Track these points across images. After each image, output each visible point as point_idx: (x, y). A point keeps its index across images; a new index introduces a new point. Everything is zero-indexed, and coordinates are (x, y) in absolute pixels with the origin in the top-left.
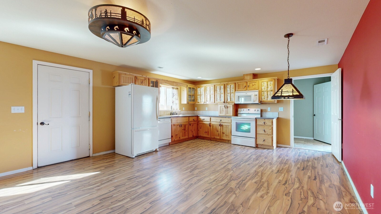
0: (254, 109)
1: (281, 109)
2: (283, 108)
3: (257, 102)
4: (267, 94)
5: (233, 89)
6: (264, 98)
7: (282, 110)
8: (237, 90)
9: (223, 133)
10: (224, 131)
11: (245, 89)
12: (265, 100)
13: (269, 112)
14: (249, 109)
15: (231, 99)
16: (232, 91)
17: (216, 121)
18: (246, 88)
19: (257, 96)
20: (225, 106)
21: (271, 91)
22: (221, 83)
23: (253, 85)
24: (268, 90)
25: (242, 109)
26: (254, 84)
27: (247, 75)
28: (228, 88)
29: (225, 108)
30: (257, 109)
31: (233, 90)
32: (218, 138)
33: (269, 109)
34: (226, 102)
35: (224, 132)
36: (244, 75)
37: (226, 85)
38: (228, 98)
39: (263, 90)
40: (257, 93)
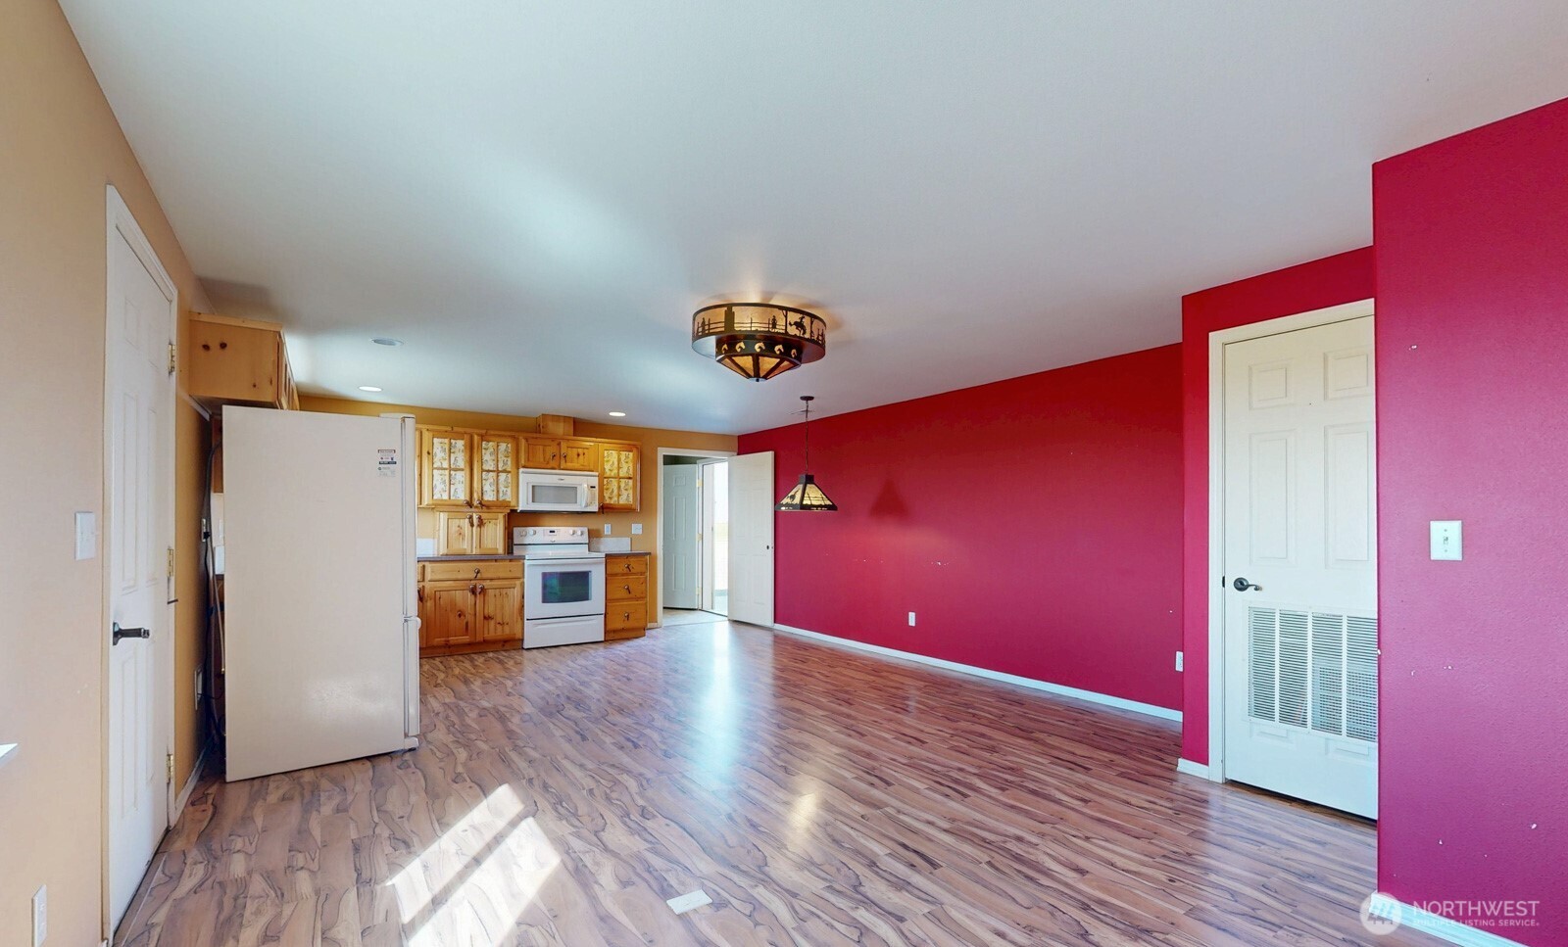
0: (571, 530)
1: (637, 529)
2: (640, 526)
3: (595, 508)
4: (619, 487)
5: (509, 459)
6: (610, 498)
7: (640, 532)
8: (523, 462)
9: (487, 618)
10: (490, 610)
11: (553, 463)
12: (612, 502)
13: (607, 536)
14: (552, 529)
15: (498, 491)
16: (505, 464)
17: (454, 577)
18: (557, 462)
19: (596, 490)
20: (471, 517)
21: (630, 478)
22: (455, 429)
23: (578, 455)
24: (621, 475)
25: (531, 530)
26: (580, 451)
27: (557, 418)
28: (488, 452)
29: (472, 525)
30: (579, 530)
31: (509, 463)
32: (466, 639)
33: (607, 529)
34: (476, 503)
35: (491, 614)
36: (544, 416)
37: (476, 438)
38: (484, 489)
39: (608, 473)
40: (595, 481)
